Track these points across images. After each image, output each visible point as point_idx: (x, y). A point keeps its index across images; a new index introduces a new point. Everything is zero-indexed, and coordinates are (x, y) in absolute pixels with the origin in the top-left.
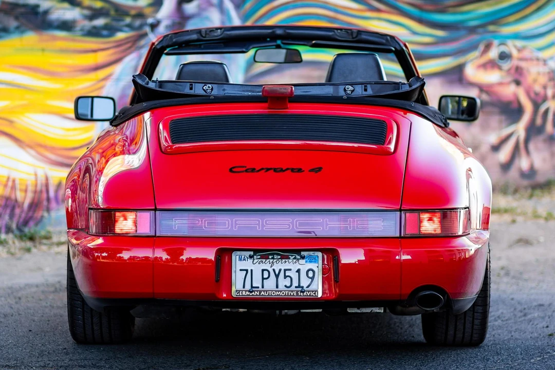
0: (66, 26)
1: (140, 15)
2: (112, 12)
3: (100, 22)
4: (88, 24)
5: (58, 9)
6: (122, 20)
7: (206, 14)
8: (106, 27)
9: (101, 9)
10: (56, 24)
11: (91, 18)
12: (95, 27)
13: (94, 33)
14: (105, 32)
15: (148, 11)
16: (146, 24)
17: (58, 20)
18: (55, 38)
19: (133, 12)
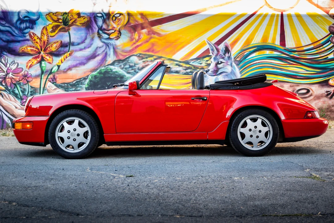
0: (177, 72)
1: (202, 68)
2: (193, 68)
3: (189, 71)
4: (185, 71)
5: (175, 67)
6: (197, 70)
7: (225, 67)
8: (190, 72)
9: (189, 67)
10: (174, 72)
11: (185, 70)
12: (187, 72)
13: (187, 74)
14: (190, 73)
15: (205, 67)
16: (205, 71)
17: (174, 71)
18: (173, 75)
19: (200, 68)
